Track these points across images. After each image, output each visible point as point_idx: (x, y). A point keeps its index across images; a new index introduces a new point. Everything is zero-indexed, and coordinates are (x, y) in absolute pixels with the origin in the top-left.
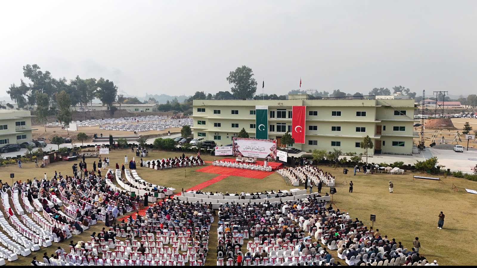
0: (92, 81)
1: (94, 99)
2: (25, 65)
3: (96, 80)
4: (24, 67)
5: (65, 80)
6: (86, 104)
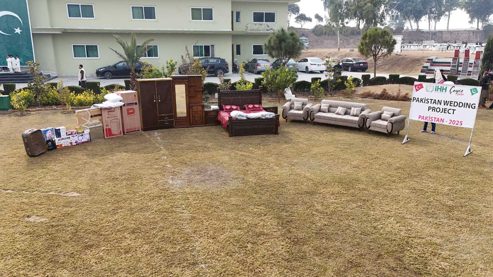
1: (454, 10)
6: (439, 19)
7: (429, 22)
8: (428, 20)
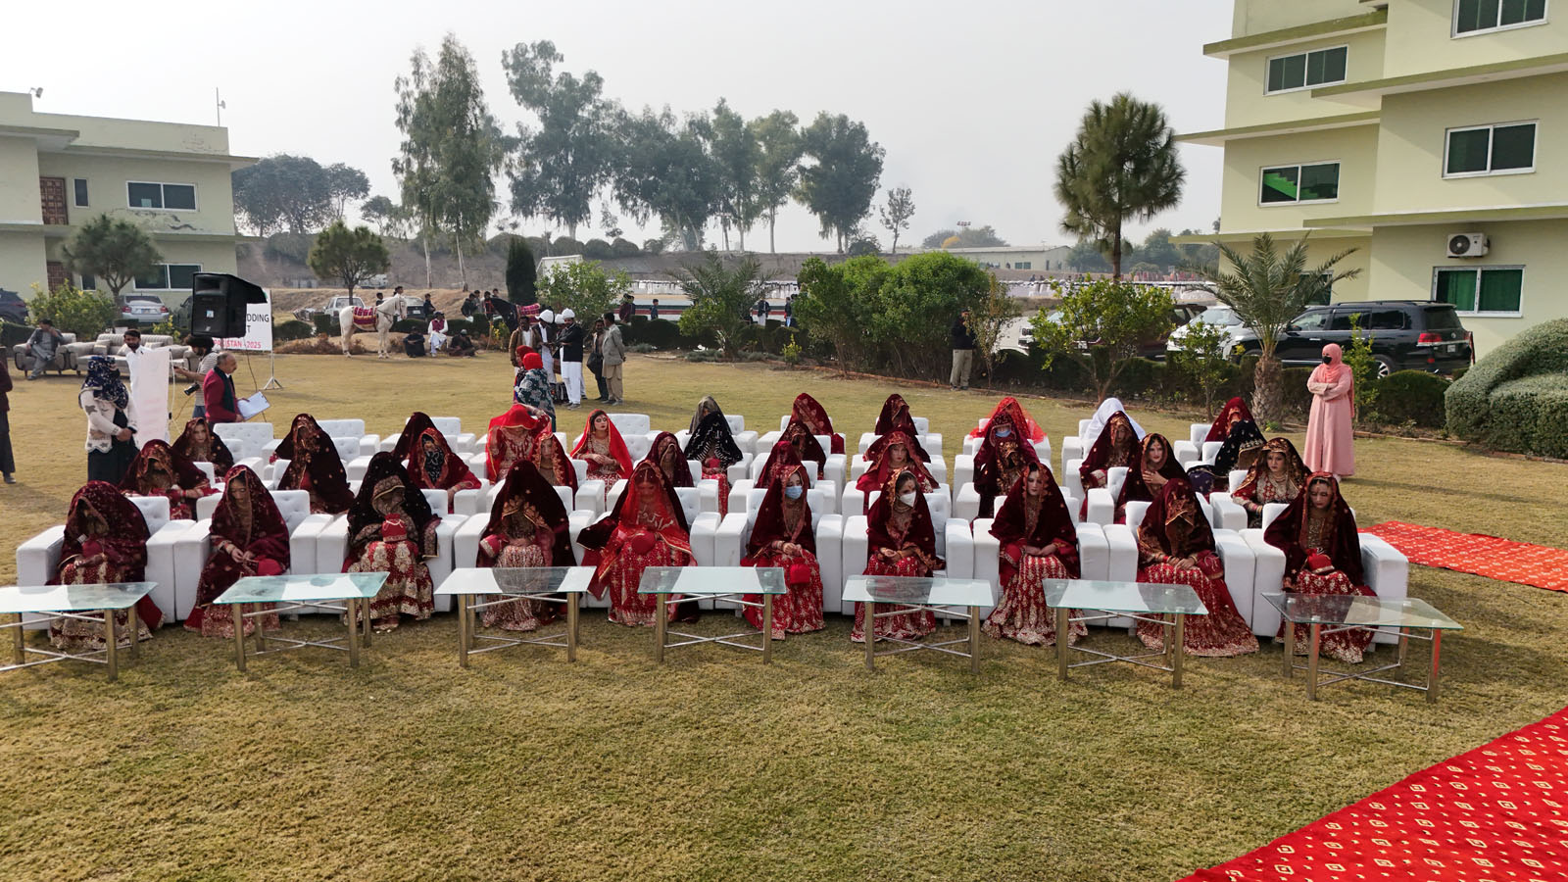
0: (779, 124)
1: (784, 203)
2: (510, 47)
3: (795, 121)
4: (504, 54)
5: (668, 116)
6: (748, 224)
7: (725, 231)
8: (721, 226)
